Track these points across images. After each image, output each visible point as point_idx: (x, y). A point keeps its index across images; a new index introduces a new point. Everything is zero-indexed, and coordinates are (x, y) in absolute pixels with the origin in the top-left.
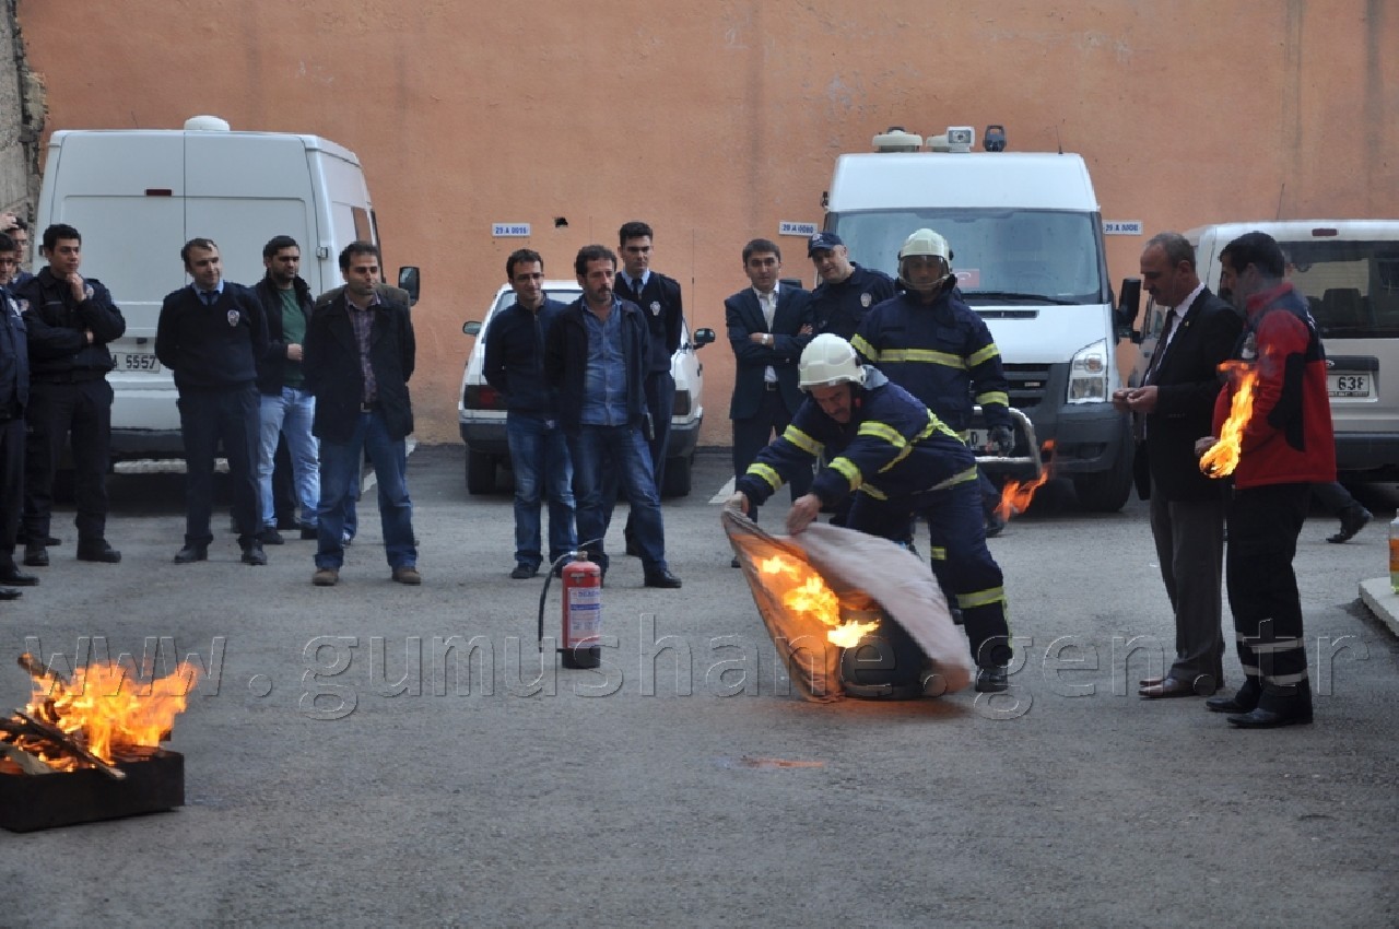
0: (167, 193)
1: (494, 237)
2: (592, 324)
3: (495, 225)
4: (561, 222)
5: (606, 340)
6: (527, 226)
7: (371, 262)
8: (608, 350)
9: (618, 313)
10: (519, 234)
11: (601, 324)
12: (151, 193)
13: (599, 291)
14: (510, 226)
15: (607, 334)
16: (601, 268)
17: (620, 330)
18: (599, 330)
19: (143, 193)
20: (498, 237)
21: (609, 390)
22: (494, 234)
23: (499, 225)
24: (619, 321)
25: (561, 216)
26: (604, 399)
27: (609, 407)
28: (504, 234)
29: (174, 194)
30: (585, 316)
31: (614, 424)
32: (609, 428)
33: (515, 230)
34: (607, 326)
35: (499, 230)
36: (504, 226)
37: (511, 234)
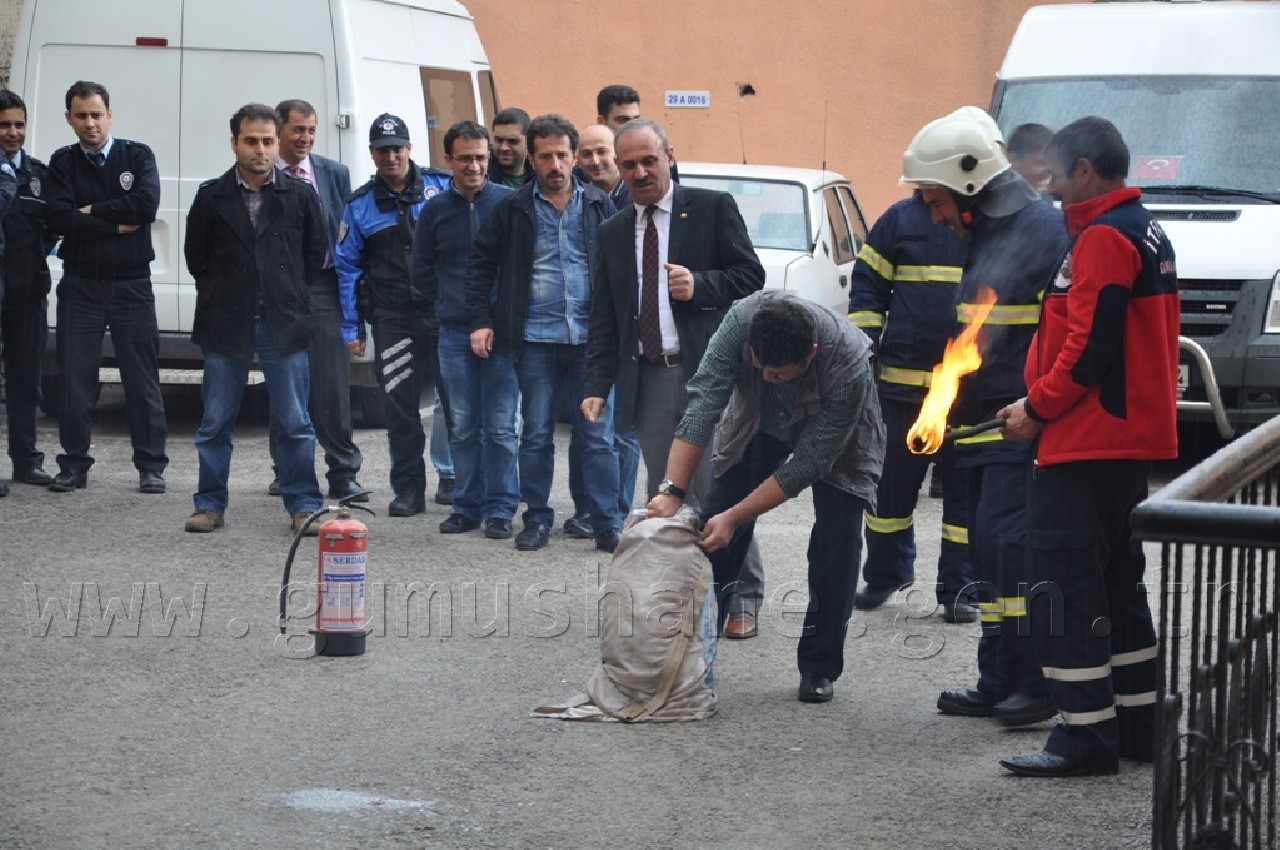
0: (161, 43)
1: (667, 108)
2: (546, 216)
3: (669, 93)
4: (748, 90)
5: (563, 235)
6: (706, 94)
7: (264, 131)
8: (566, 249)
9: (580, 201)
10: (697, 105)
11: (558, 214)
12: (143, 42)
13: (549, 176)
14: (686, 94)
15: (565, 228)
16: (550, 148)
17: (582, 223)
18: (555, 222)
19: (134, 44)
20: (671, 108)
21: (569, 298)
22: (667, 104)
23: (673, 93)
24: (580, 212)
25: (746, 82)
26: (563, 310)
27: (570, 321)
28: (678, 104)
29: (170, 44)
30: (537, 206)
31: (576, 341)
32: (570, 346)
33: (692, 99)
34: (566, 217)
35: (674, 99)
36: (679, 94)
37: (686, 104)
